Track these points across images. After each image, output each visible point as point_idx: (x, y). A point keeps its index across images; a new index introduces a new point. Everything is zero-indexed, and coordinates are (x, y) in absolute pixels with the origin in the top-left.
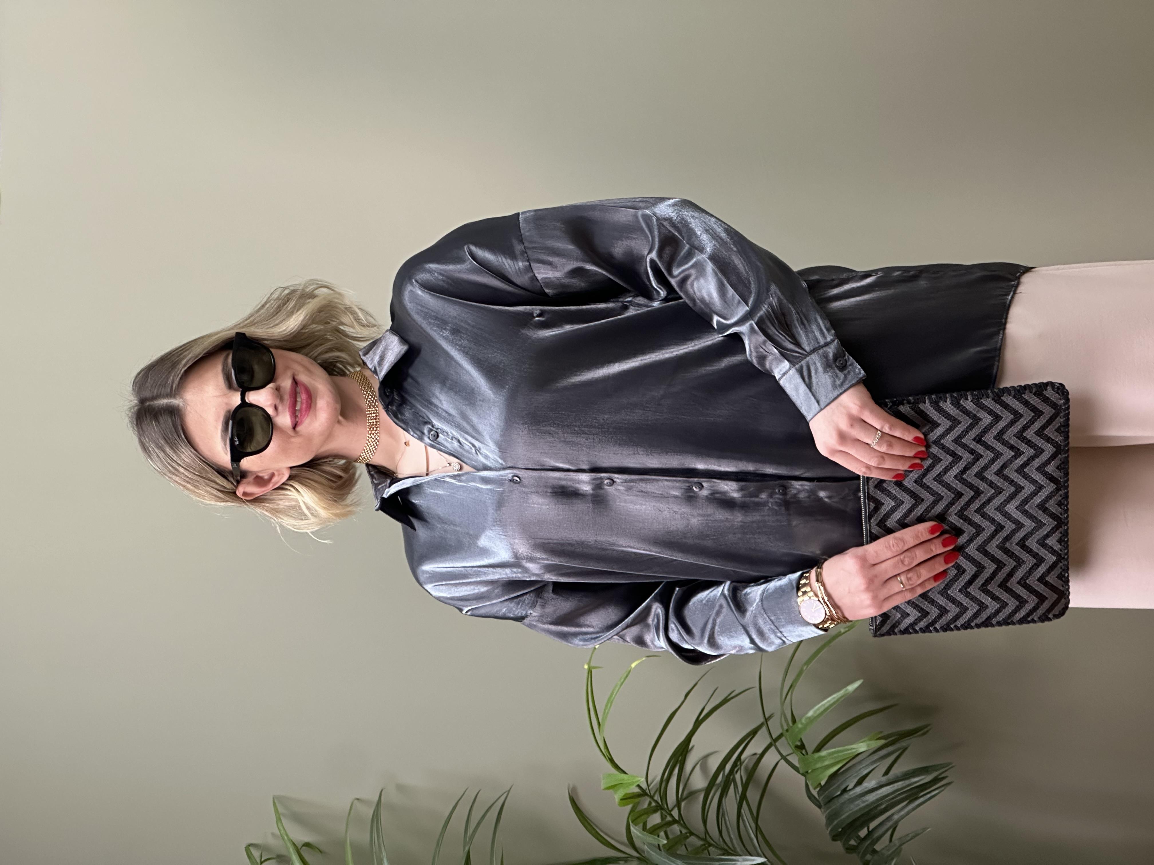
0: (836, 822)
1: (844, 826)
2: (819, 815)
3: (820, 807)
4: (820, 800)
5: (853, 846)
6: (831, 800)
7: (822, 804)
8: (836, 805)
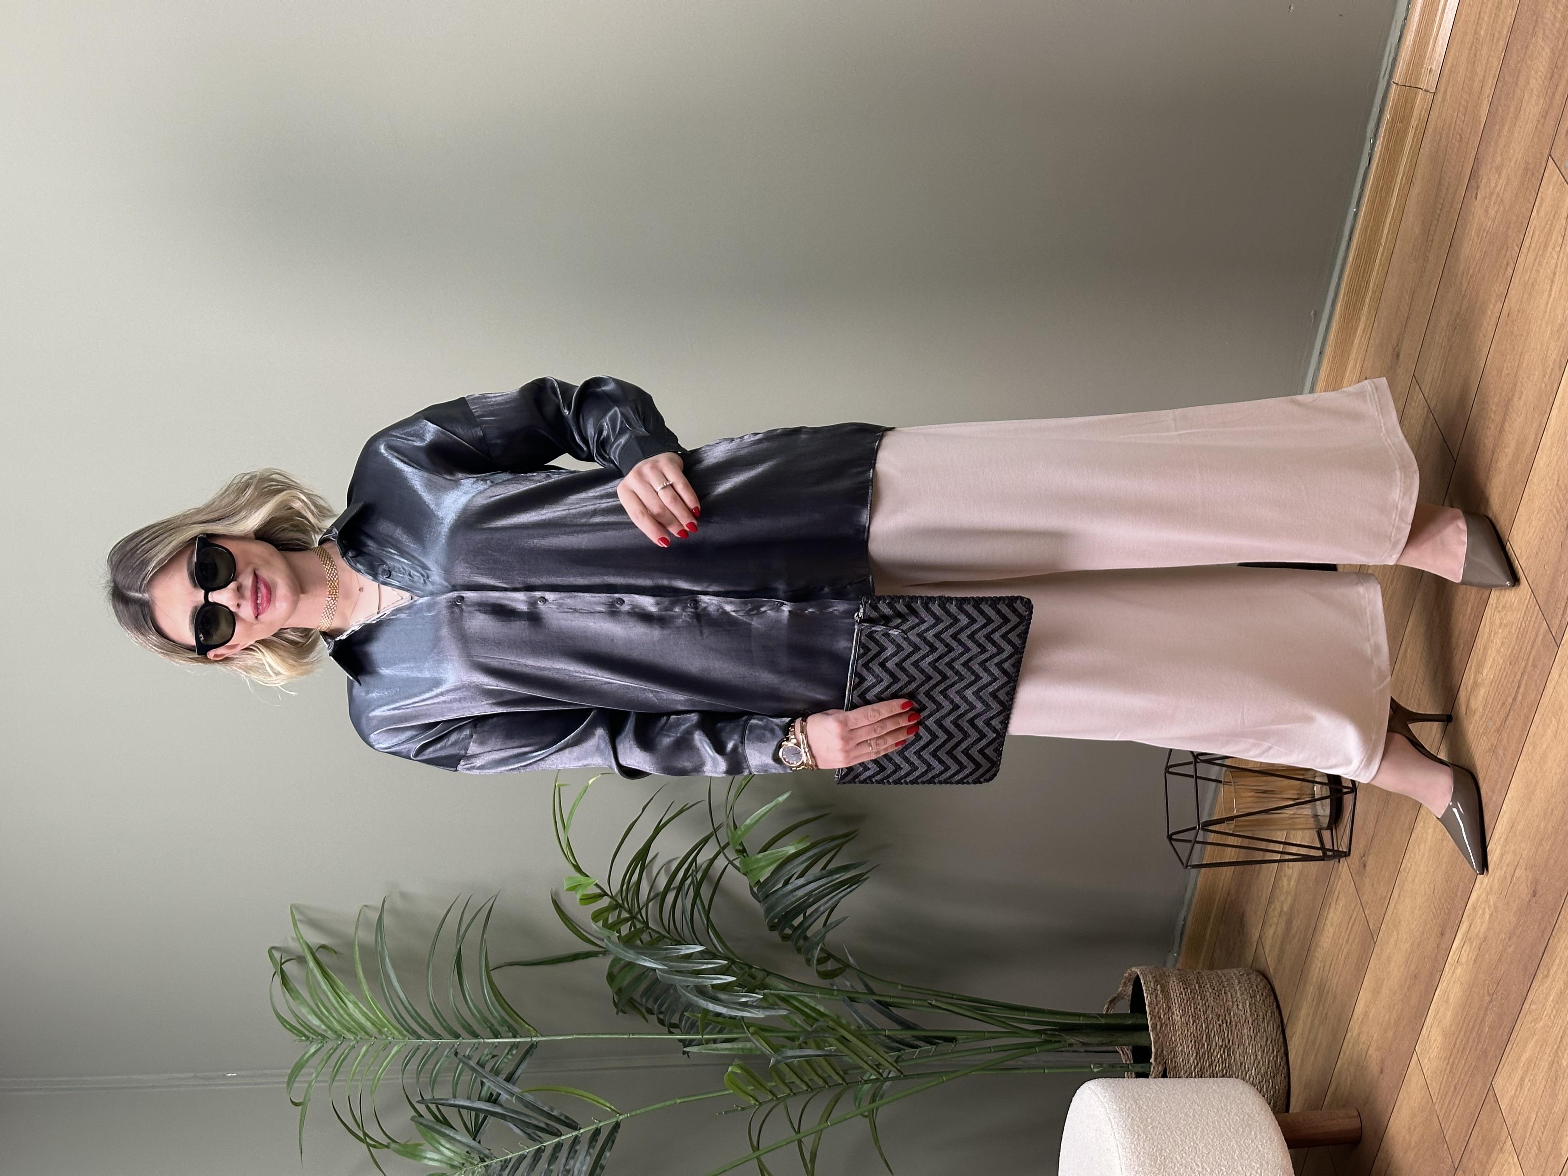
0: (772, 915)
1: (779, 917)
2: (759, 908)
3: (760, 902)
4: (759, 895)
5: (788, 934)
6: (767, 896)
7: (761, 899)
8: (772, 900)
